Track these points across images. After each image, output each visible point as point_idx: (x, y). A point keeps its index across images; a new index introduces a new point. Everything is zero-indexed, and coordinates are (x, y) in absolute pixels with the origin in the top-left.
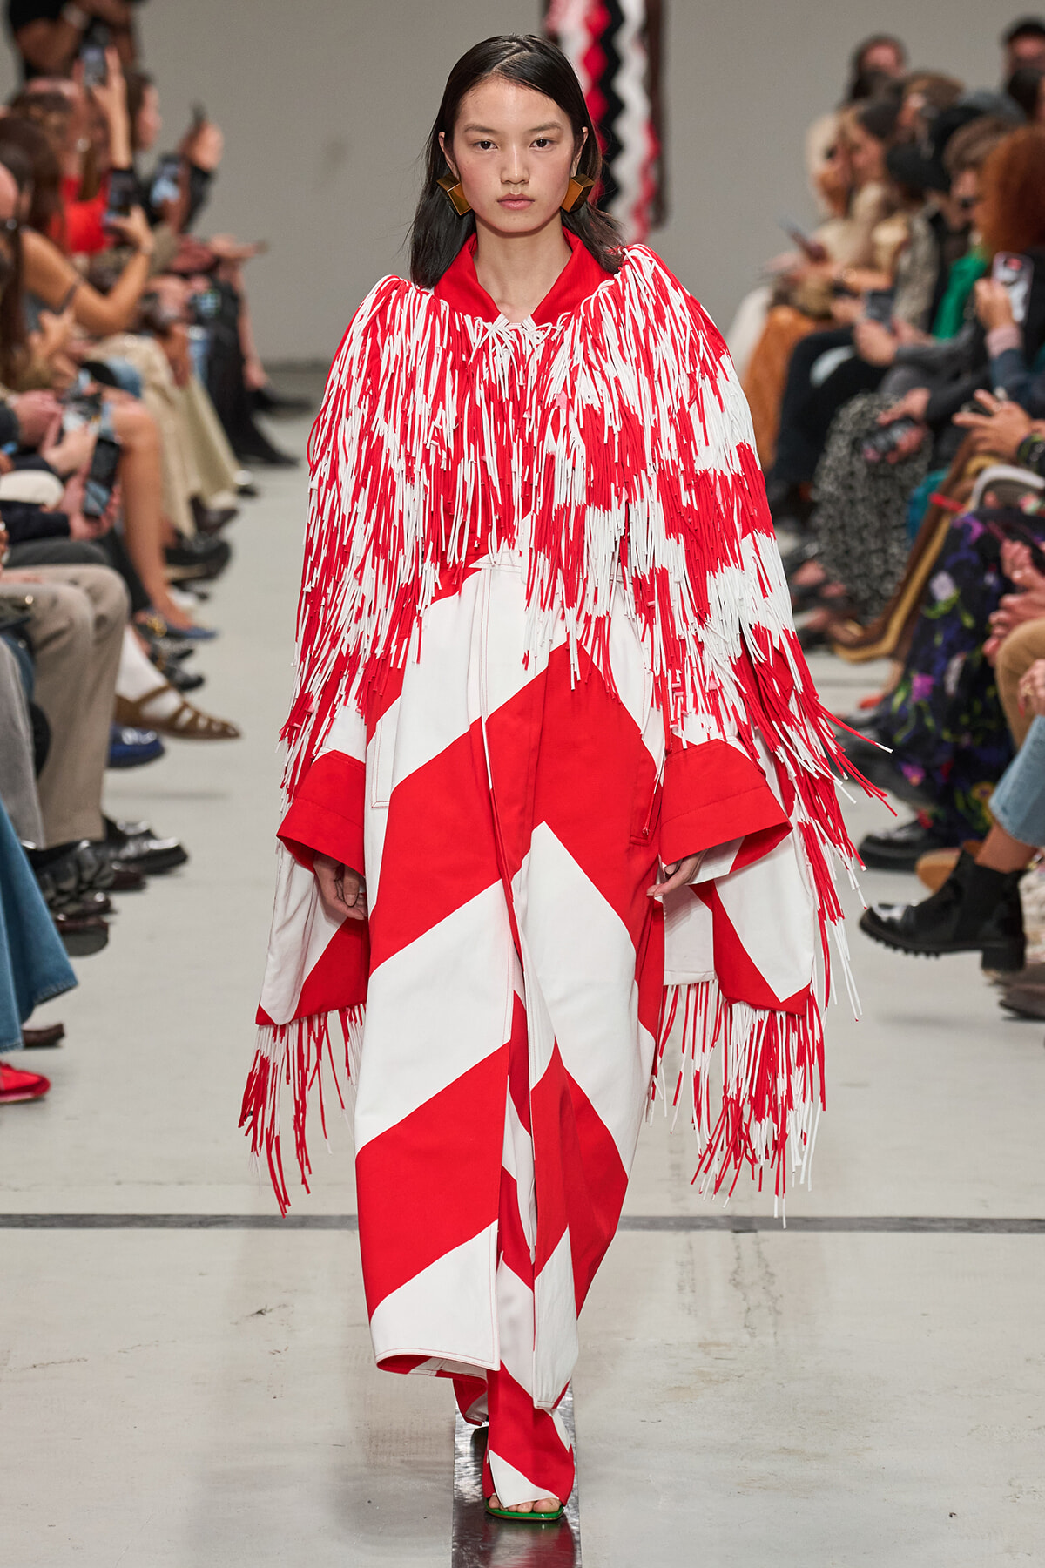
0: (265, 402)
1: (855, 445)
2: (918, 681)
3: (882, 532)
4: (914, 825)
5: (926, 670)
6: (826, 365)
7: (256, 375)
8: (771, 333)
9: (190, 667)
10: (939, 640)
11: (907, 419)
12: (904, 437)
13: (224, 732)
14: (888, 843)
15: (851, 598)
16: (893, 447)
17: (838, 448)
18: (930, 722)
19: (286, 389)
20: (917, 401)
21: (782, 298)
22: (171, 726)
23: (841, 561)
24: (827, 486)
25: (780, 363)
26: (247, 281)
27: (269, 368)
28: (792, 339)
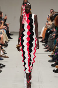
0: (10, 34)
1: (50, 37)
2: (55, 54)
3: (53, 43)
4: (55, 63)
5: (56, 53)
6: (48, 32)
7: (10, 33)
8: (45, 29)
9: (6, 53)
10: (57, 51)
11: (54, 36)
12: (54, 37)
13: (8, 57)
14: (53, 65)
15: (50, 48)
16: (53, 38)
17: (49, 37)
18: (57, 56)
19: (12, 33)
20: (55, 34)
21: (45, 27)
22: (4, 57)
23: (50, 45)
24: (49, 40)
25: (45, 32)
26: (9, 26)
27: (10, 32)
28: (46, 30)
